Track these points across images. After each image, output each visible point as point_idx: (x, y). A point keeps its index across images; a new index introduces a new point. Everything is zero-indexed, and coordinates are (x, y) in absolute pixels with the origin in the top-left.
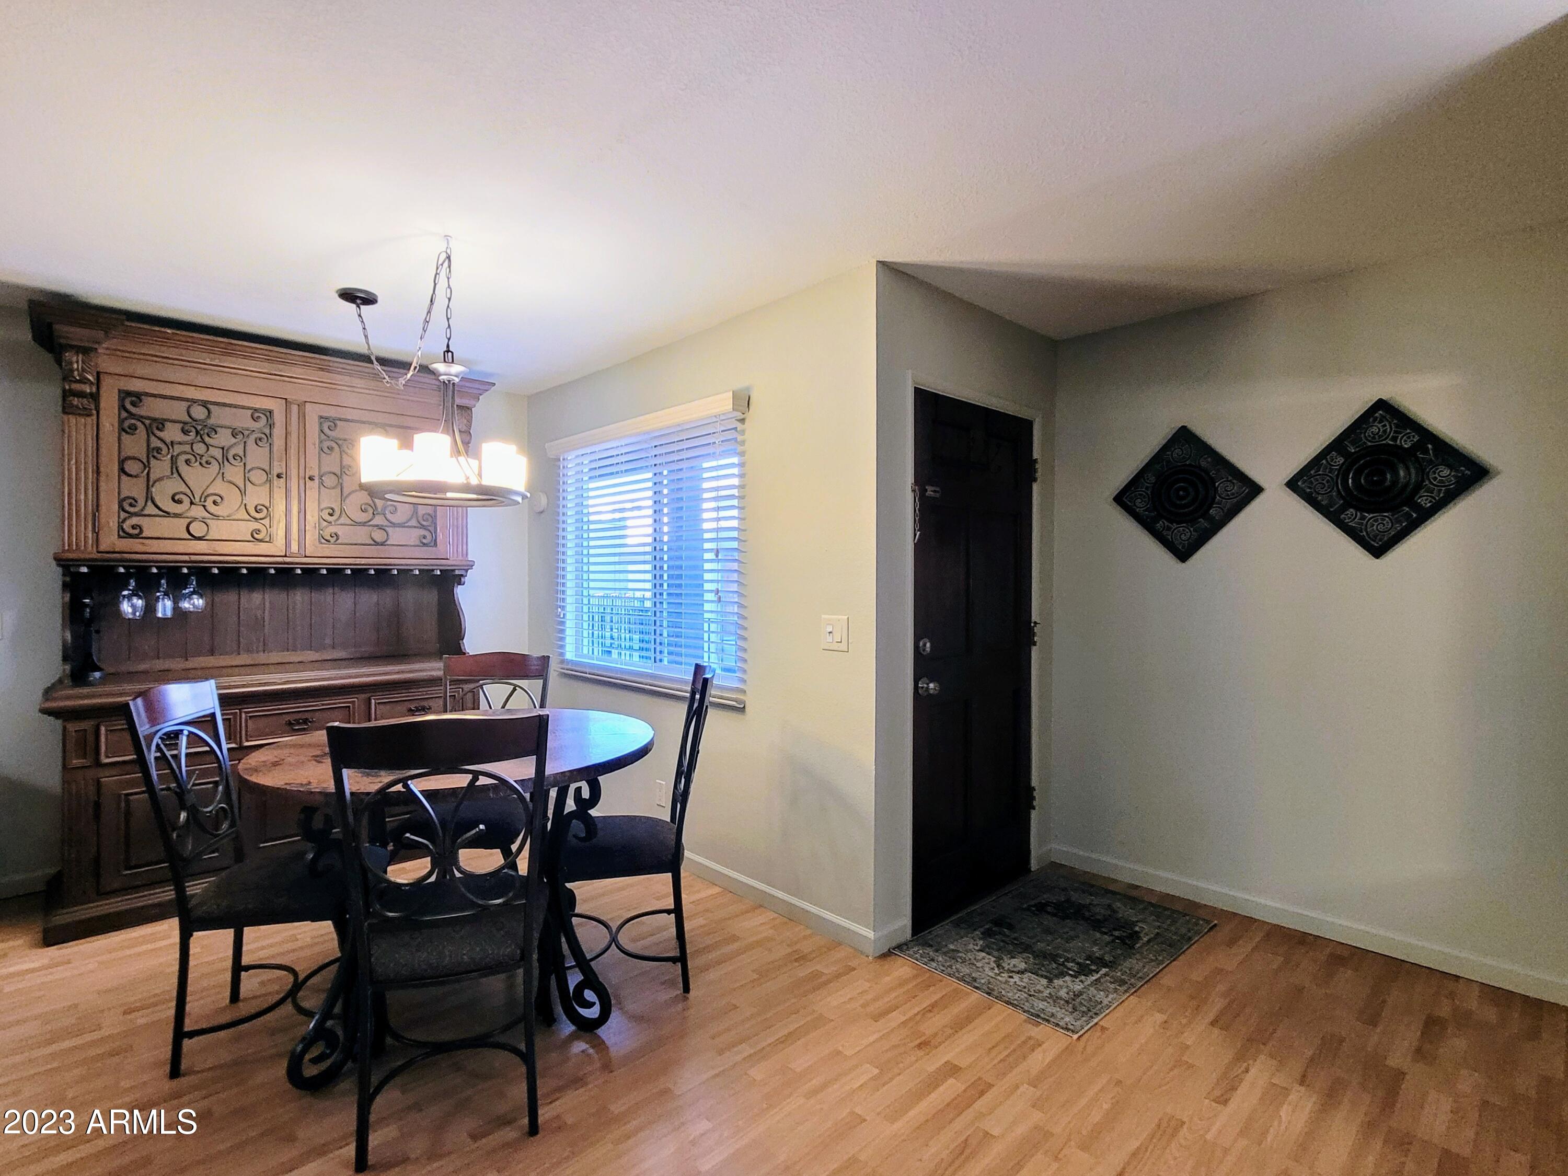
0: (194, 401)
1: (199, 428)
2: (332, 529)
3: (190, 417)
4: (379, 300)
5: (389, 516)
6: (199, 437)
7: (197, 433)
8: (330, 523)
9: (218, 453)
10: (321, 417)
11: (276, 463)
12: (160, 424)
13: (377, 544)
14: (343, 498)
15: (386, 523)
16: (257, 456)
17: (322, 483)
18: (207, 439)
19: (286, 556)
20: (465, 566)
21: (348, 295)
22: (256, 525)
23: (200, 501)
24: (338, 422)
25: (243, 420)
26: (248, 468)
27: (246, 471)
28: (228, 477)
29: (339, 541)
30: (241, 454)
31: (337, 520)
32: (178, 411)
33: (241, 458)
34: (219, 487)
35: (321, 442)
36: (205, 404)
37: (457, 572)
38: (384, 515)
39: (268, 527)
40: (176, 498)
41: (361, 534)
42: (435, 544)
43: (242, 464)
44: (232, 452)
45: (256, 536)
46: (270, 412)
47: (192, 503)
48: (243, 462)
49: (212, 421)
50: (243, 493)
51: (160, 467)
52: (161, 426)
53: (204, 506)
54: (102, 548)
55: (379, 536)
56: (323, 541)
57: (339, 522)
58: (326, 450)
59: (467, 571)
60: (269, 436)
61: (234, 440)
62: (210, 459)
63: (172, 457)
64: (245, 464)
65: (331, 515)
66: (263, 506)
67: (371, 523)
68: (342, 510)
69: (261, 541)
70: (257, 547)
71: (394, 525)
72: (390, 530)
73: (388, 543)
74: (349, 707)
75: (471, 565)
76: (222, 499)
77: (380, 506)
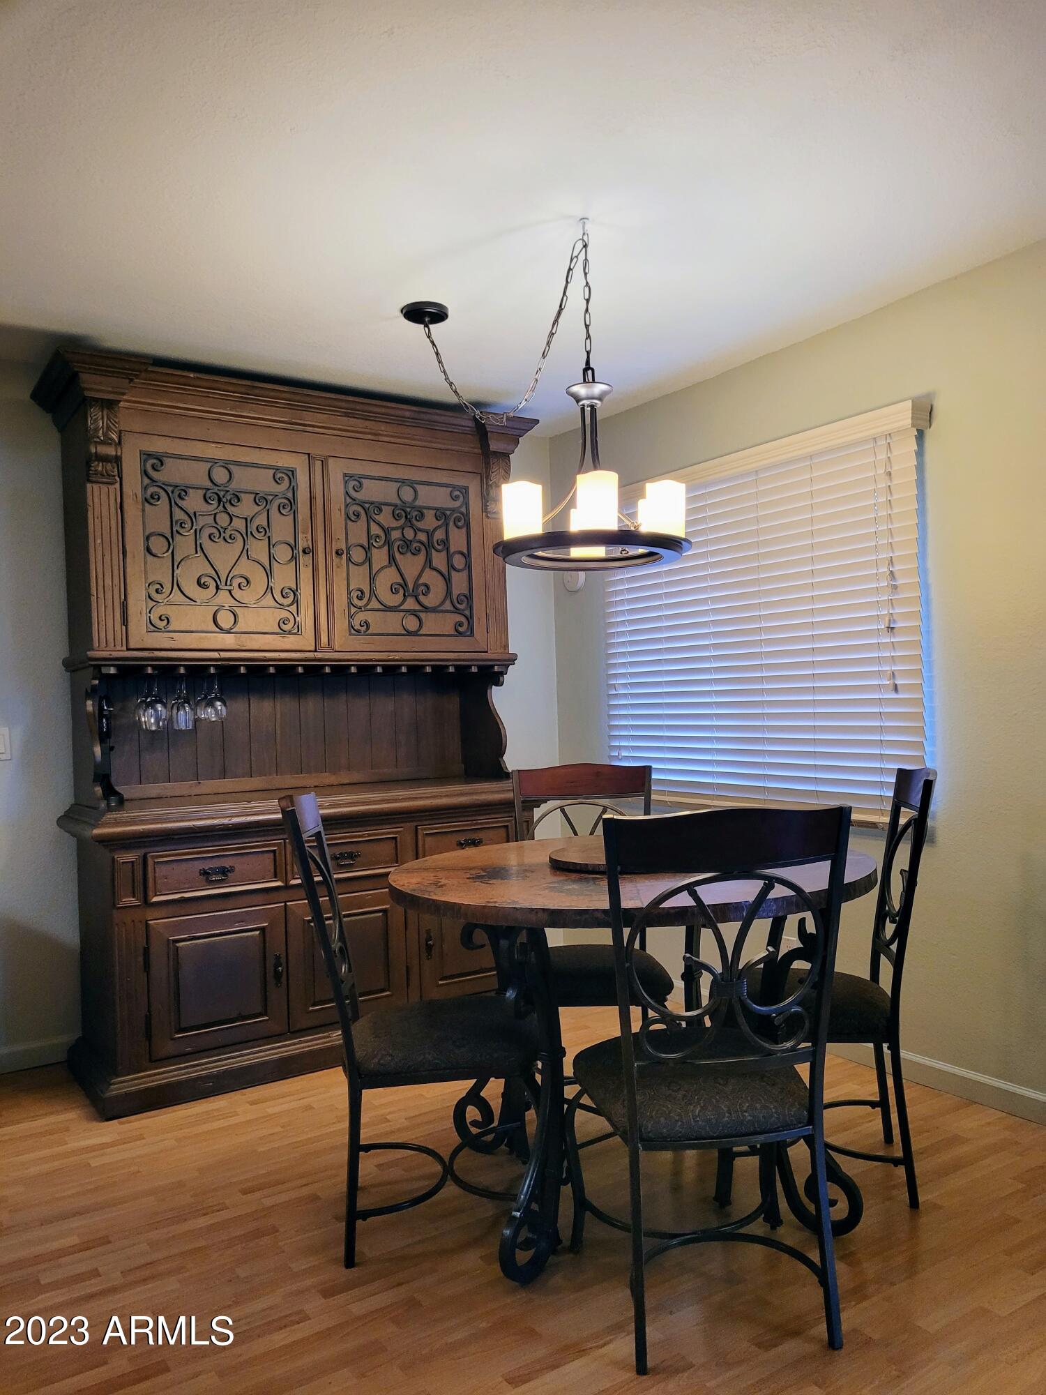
0: (214, 462)
1: (221, 494)
2: (361, 617)
3: (213, 483)
5: (421, 598)
6: (221, 507)
7: (220, 500)
8: (360, 608)
9: (239, 524)
10: (345, 475)
11: (301, 536)
12: (183, 491)
13: (410, 633)
14: (372, 578)
15: (418, 607)
16: (281, 527)
17: (349, 559)
18: (230, 509)
19: (316, 651)
20: (505, 660)
22: (285, 614)
23: (226, 585)
24: (363, 481)
25: (264, 483)
26: (273, 541)
27: (271, 547)
28: (252, 554)
29: (369, 632)
30: (265, 524)
31: (367, 604)
32: (195, 474)
33: (265, 530)
34: (245, 567)
35: (347, 506)
36: (227, 465)
37: (496, 669)
38: (416, 596)
39: (296, 616)
40: (202, 581)
41: (392, 622)
42: (472, 634)
43: (266, 538)
44: (256, 523)
45: (284, 627)
46: (293, 472)
47: (217, 588)
48: (267, 535)
49: (234, 486)
50: (269, 573)
51: (185, 544)
52: (183, 493)
53: (230, 591)
54: (132, 645)
55: (412, 623)
56: (353, 631)
57: (368, 607)
58: (353, 518)
59: (507, 667)
60: (292, 502)
61: (257, 509)
62: (233, 532)
63: (195, 531)
64: (269, 537)
65: (360, 598)
66: (291, 589)
67: (402, 608)
68: (373, 593)
69: (290, 633)
70: (286, 639)
71: (426, 609)
72: (422, 615)
73: (421, 632)
74: (395, 838)
75: (512, 659)
76: (248, 582)
77: (411, 586)
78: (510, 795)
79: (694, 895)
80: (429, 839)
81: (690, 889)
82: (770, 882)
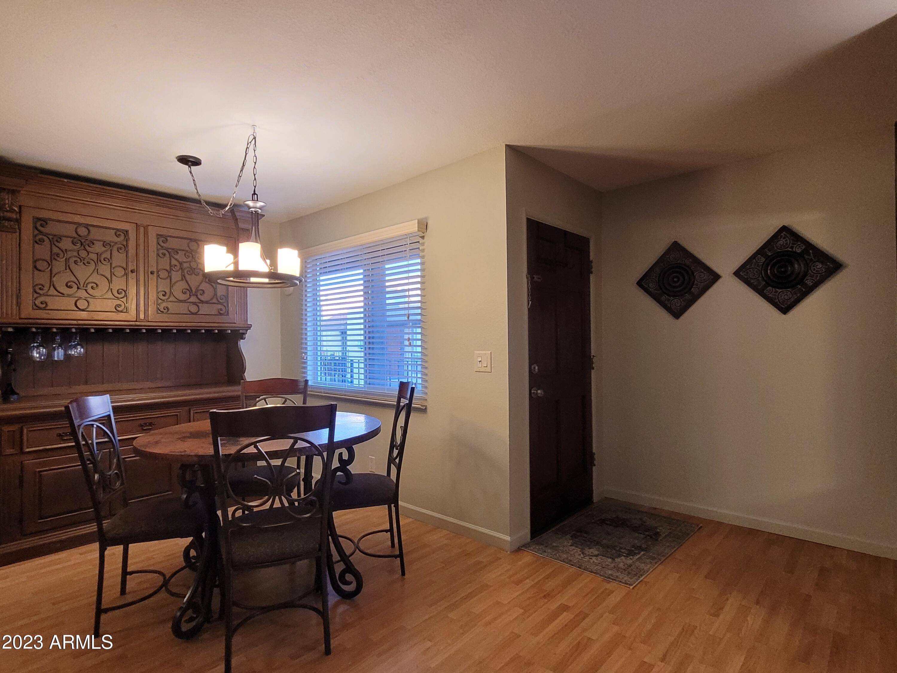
0: (79, 224)
1: (83, 241)
2: (165, 304)
3: (77, 234)
4: (202, 162)
5: (199, 296)
6: (83, 247)
7: (82, 244)
8: (164, 300)
9: (94, 257)
10: (158, 235)
11: (130, 264)
12: (59, 238)
13: (192, 314)
14: (171, 287)
15: (197, 301)
16: (119, 259)
17: (158, 276)
18: (87, 247)
19: (136, 321)
20: (246, 327)
21: (184, 160)
22: (118, 302)
23: (83, 286)
24: (168, 238)
25: (110, 237)
26: (113, 266)
27: (112, 268)
28: (100, 272)
29: (169, 312)
30: (109, 257)
31: (168, 298)
32: (70, 230)
33: (110, 260)
34: (95, 278)
35: (158, 250)
36: (87, 226)
37: (241, 331)
38: (197, 296)
39: (125, 303)
40: (69, 284)
41: (183, 308)
42: (228, 314)
43: (109, 264)
44: (103, 256)
45: (118, 309)
46: (127, 232)
47: (78, 288)
48: (110, 262)
49: (91, 237)
50: (110, 281)
51: (59, 265)
52: (59, 240)
53: (86, 290)
54: (22, 316)
55: (194, 309)
56: (159, 312)
57: (169, 300)
58: (161, 255)
59: (247, 330)
60: (126, 247)
61: (104, 249)
62: (89, 260)
63: (66, 259)
64: (111, 264)
65: (164, 295)
66: (123, 290)
67: (189, 301)
68: (171, 293)
69: (122, 312)
70: (119, 315)
71: (202, 302)
72: (200, 305)
73: (199, 313)
74: (177, 415)
75: (249, 327)
76: (97, 285)
77: (194, 290)
78: (239, 393)
79: (256, 447)
80: (196, 415)
81: (255, 444)
82: (296, 440)
